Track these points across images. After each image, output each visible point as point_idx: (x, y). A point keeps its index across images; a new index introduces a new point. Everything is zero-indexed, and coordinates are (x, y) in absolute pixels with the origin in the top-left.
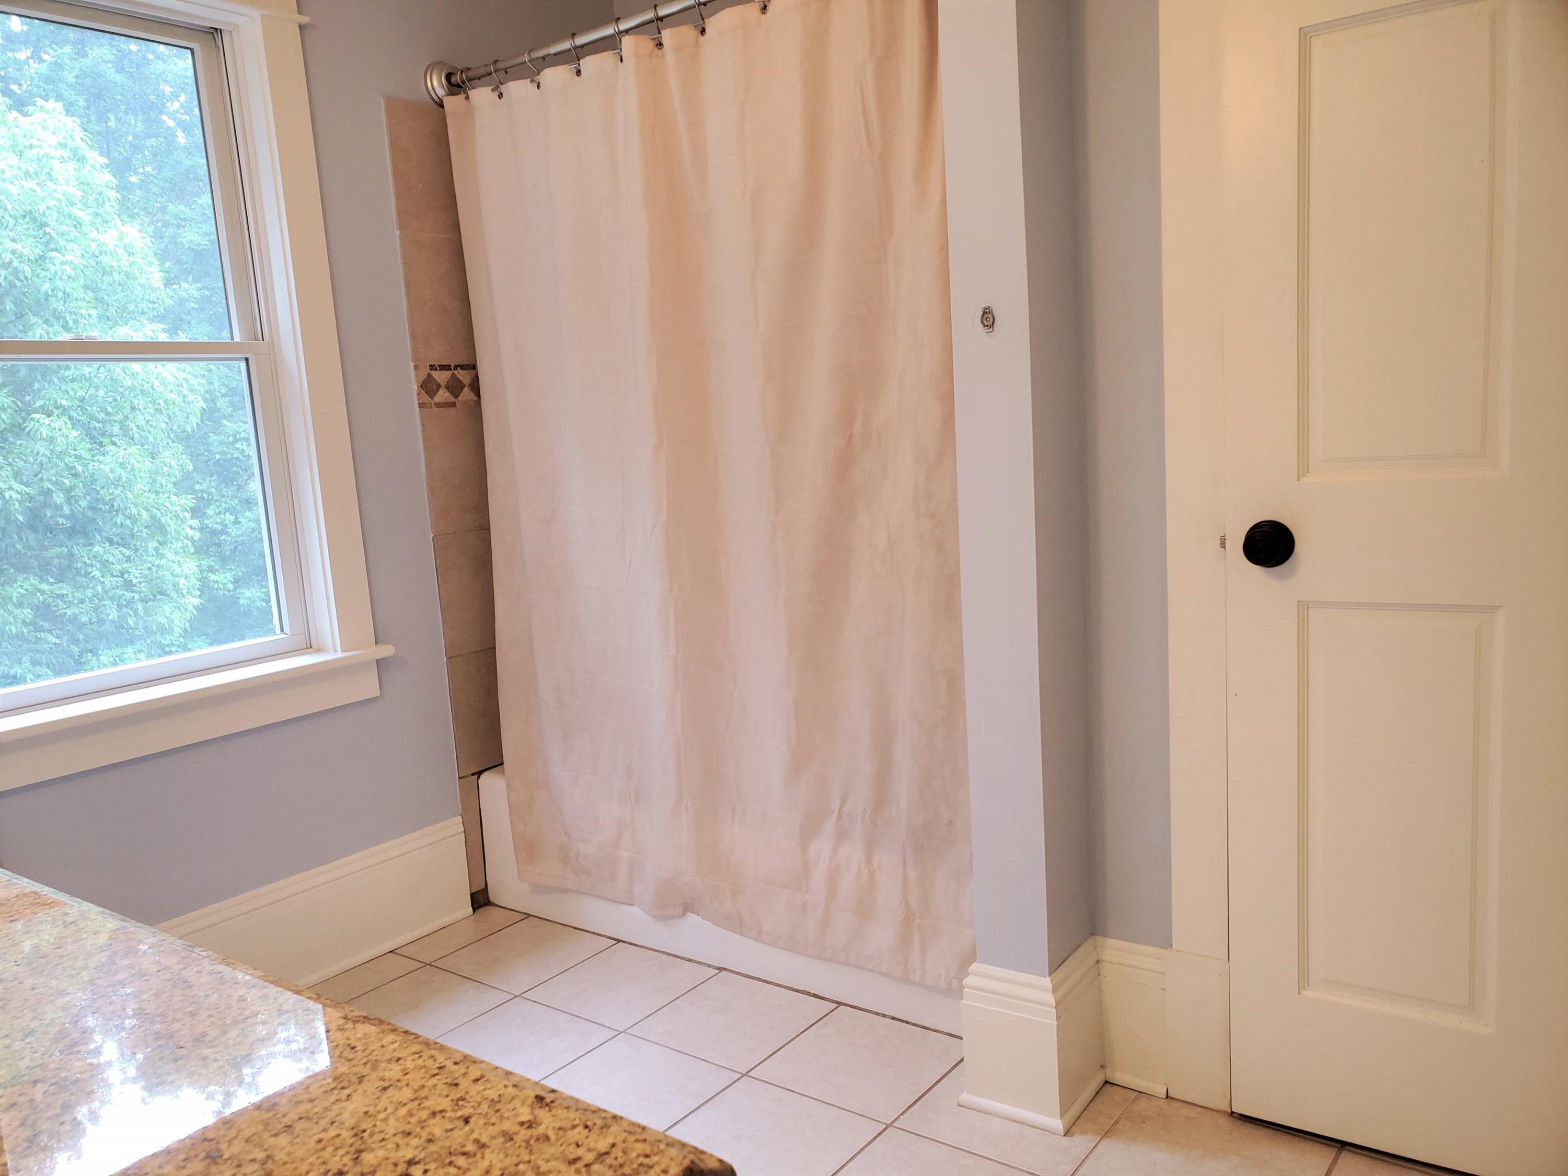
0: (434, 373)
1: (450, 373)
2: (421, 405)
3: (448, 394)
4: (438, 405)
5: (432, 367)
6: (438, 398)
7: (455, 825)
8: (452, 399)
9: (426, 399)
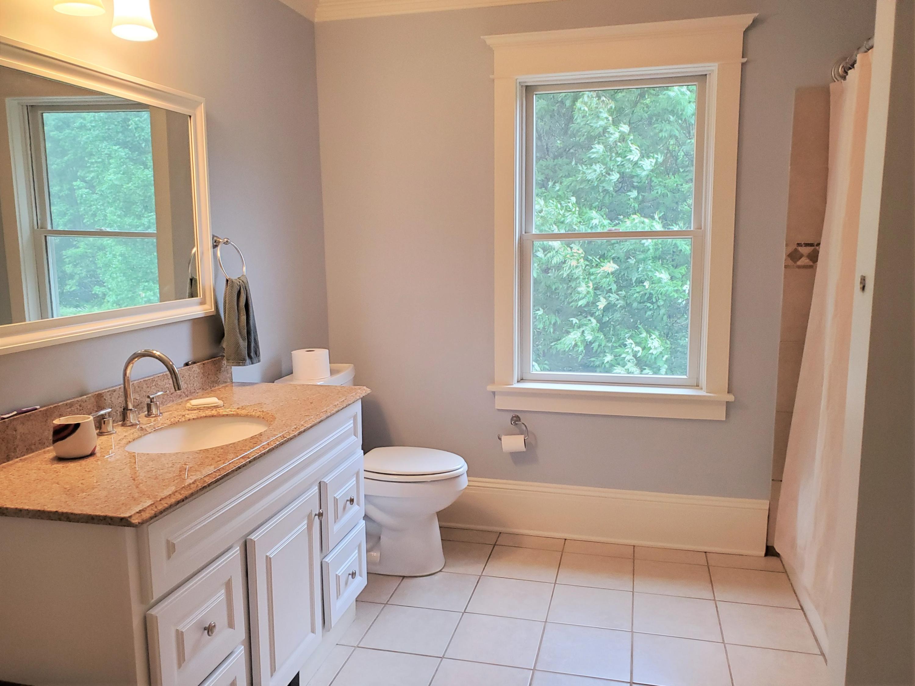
0: (800, 249)
1: (813, 248)
2: (786, 267)
3: (808, 260)
4: (799, 267)
5: (799, 245)
6: (799, 263)
7: (765, 504)
8: (811, 263)
9: (790, 262)
